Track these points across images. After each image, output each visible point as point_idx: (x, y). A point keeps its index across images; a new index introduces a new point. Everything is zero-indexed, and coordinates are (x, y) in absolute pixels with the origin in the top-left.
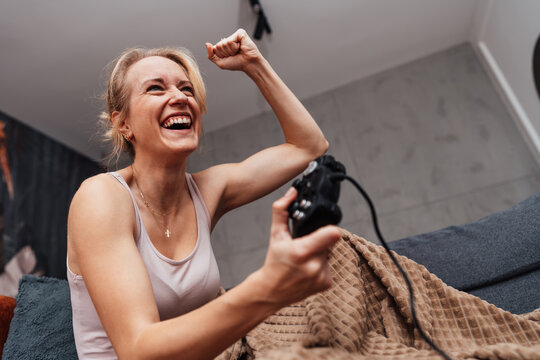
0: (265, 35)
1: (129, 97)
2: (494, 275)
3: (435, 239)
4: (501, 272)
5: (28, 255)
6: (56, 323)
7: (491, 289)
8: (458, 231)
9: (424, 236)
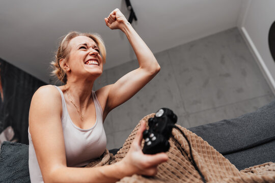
0: (134, 22)
1: (70, 52)
2: (245, 145)
3: (216, 126)
4: (249, 144)
5: (10, 131)
6: (20, 166)
7: (244, 152)
8: (228, 122)
9: (211, 124)
